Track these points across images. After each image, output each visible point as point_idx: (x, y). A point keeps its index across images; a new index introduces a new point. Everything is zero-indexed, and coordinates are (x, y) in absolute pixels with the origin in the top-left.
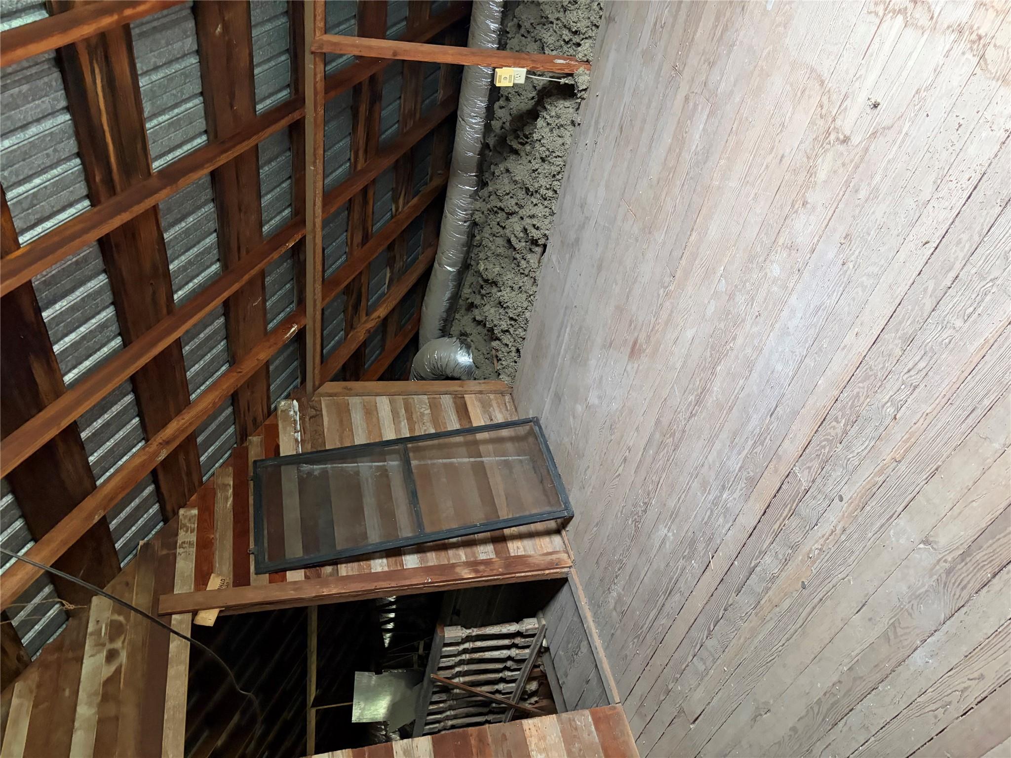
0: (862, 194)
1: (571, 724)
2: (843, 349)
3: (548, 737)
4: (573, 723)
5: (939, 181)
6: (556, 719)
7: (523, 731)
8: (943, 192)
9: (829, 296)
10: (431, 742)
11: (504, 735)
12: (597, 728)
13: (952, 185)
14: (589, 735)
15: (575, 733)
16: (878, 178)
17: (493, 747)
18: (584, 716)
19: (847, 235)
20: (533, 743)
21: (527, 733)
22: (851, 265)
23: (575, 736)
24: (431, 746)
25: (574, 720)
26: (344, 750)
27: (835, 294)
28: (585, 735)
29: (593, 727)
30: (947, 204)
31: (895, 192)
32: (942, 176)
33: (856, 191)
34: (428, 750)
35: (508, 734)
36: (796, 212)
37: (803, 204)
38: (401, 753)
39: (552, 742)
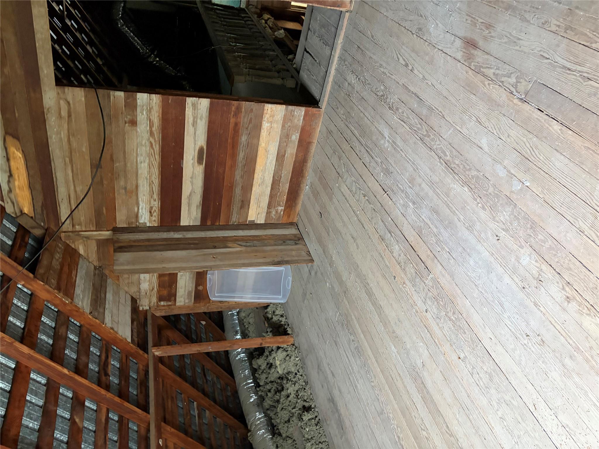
0: (568, 361)
1: (291, 113)
2: (484, 325)
3: (276, 116)
4: (293, 113)
5: (568, 429)
6: (284, 108)
7: (263, 110)
8: (561, 429)
9: (509, 317)
10: (209, 103)
11: (252, 110)
12: (304, 119)
13: (564, 438)
14: (298, 121)
15: (291, 118)
16: (577, 379)
17: (243, 114)
18: (301, 110)
19: (543, 342)
20: (266, 117)
21: (265, 111)
22: (526, 342)
23: (290, 119)
24: (209, 105)
25: (294, 111)
26: (157, 95)
27: (510, 323)
28: (296, 121)
29: (302, 117)
30: (554, 430)
31: (566, 392)
32: (570, 433)
33: (571, 357)
34: (206, 106)
35: (254, 109)
36: (563, 289)
37: (568, 297)
38: (190, 104)
39: (277, 119)
